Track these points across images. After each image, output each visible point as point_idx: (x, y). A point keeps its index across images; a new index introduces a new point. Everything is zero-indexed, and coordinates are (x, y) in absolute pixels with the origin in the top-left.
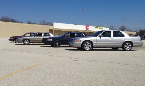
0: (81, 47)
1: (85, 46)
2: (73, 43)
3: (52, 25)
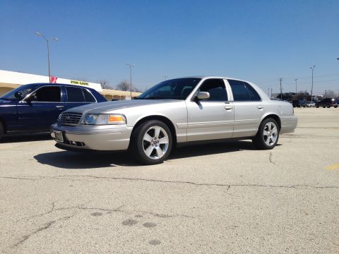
0: (126, 147)
1: (147, 144)
2: (86, 133)
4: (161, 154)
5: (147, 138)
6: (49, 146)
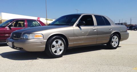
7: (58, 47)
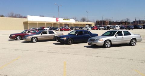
0: (103, 45)
2: (96, 43)
3: (26, 18)
4: (109, 46)
5: (106, 43)
6: (87, 44)
7: (35, 40)
